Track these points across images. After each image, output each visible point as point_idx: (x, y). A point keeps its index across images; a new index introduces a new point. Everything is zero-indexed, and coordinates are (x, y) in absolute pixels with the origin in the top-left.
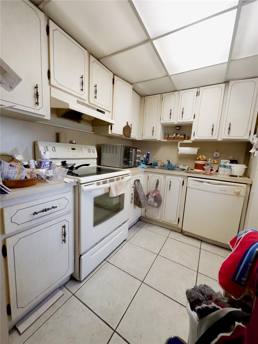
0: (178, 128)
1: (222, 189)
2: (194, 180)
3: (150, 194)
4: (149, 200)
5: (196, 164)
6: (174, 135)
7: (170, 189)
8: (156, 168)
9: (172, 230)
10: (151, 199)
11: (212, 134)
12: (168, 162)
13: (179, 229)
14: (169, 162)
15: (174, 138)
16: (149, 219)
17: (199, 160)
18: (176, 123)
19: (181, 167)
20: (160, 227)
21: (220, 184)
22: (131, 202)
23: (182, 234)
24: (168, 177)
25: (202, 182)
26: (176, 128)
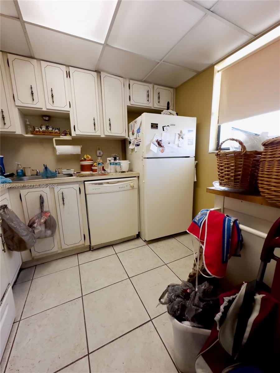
0: (47, 118)
1: (120, 187)
2: (92, 184)
3: (35, 220)
4: (36, 231)
5: (81, 165)
6: (44, 128)
7: (64, 204)
8: (25, 179)
9: (78, 254)
10: (39, 228)
11: (95, 129)
12: (43, 168)
13: (86, 248)
14: (46, 168)
15: (44, 132)
16: (38, 260)
17: (85, 160)
18: (44, 109)
19: (65, 171)
20: (60, 259)
21: (118, 182)
22: (3, 250)
23: (91, 251)
24: (57, 189)
25: (101, 184)
26: (44, 118)
